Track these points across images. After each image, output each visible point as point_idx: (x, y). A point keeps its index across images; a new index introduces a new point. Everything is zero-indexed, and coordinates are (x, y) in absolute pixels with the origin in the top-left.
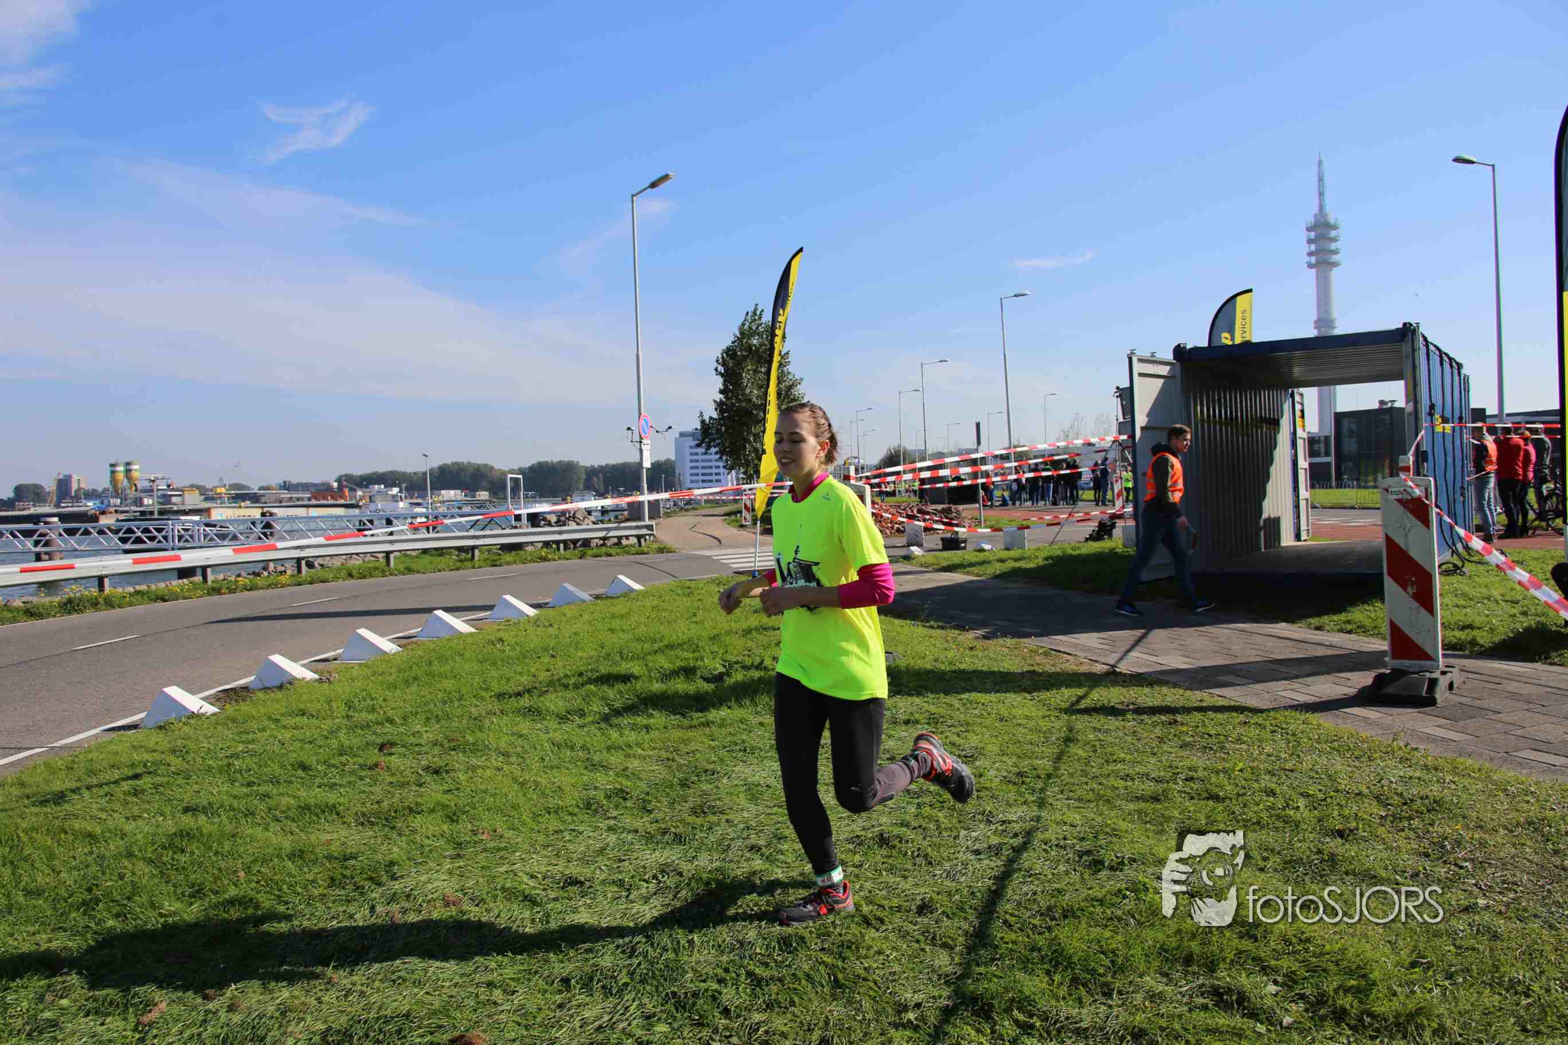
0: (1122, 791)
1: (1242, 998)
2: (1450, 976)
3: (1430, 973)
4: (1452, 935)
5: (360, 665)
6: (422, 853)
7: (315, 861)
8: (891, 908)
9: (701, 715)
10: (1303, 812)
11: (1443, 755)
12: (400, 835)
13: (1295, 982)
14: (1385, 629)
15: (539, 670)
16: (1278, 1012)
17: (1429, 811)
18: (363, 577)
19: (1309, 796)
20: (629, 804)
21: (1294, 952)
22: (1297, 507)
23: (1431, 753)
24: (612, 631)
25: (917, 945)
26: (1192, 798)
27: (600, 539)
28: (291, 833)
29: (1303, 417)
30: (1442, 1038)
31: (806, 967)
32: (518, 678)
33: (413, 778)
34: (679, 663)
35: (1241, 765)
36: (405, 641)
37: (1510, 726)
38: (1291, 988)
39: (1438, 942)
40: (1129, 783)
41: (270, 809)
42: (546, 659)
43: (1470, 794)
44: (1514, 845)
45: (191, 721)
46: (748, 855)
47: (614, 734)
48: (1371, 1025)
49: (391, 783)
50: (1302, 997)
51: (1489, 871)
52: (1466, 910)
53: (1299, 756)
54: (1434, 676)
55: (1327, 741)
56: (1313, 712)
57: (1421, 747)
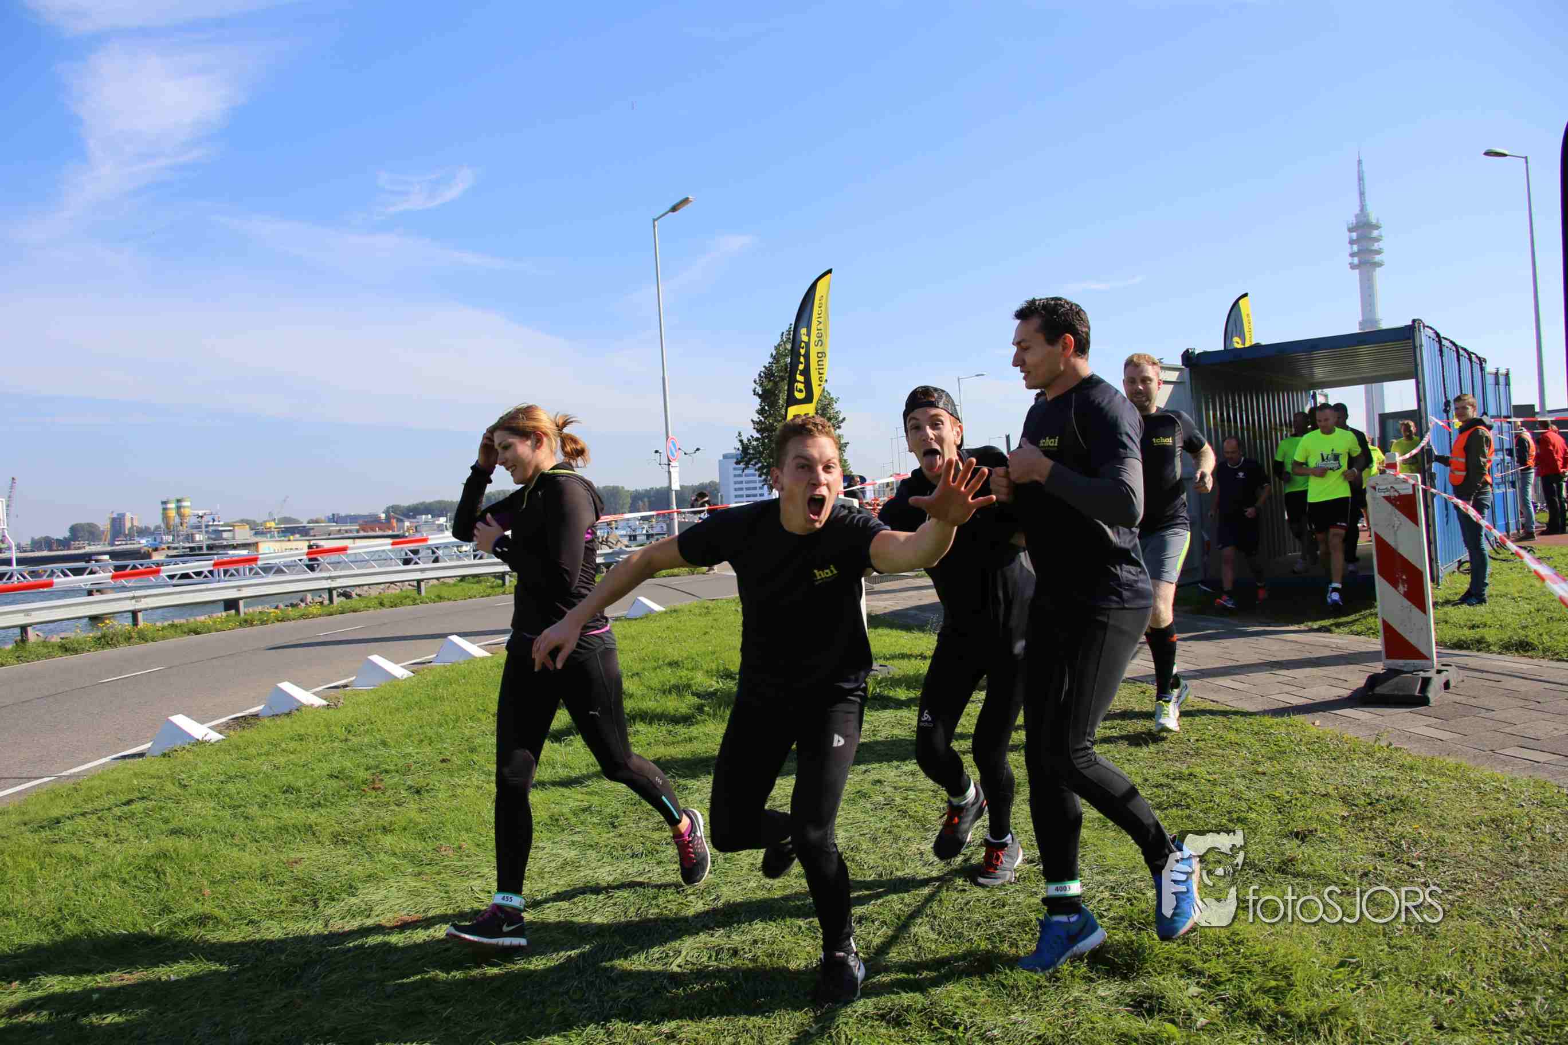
2: (1376, 976)
3: (1358, 973)
4: (1388, 934)
5: (369, 690)
10: (1266, 815)
11: (1423, 755)
12: (369, 853)
13: (1219, 984)
14: (1381, 630)
16: (1195, 1013)
17: (1393, 810)
18: (396, 606)
19: (1275, 798)
21: (1227, 954)
23: (1413, 752)
28: (266, 854)
30: (1352, 1037)
34: (674, 681)
36: (418, 667)
37: (1499, 725)
38: (1212, 989)
39: (1373, 942)
41: (249, 830)
43: (1441, 793)
44: (1473, 842)
45: (195, 748)
48: (1284, 1025)
49: (371, 804)
50: (1222, 998)
51: (1440, 870)
54: (1428, 675)
55: (1307, 743)
56: (1299, 713)
57: (1404, 747)
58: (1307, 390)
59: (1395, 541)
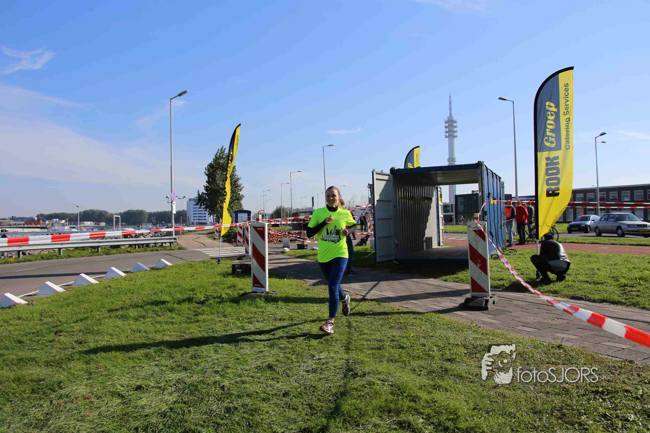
0: (366, 346)
1: (410, 425)
2: (487, 413)
3: (480, 412)
4: (489, 397)
5: (47, 297)
6: (74, 377)
7: (25, 383)
8: (272, 395)
9: (195, 317)
10: (436, 352)
11: (490, 329)
12: (64, 370)
13: (430, 418)
14: (470, 281)
15: (126, 299)
16: (423, 429)
17: (483, 350)
18: (49, 259)
19: (438, 346)
20: (164, 355)
21: (430, 406)
22: (439, 232)
23: (485, 328)
24: (158, 282)
25: (282, 409)
26: (393, 348)
27: (154, 243)
28: (14, 371)
29: (441, 197)
31: (237, 419)
32: (117, 302)
33: (70, 346)
34: (186, 296)
35: (412, 335)
36: (67, 287)
37: (514, 318)
38: (429, 420)
39: (484, 400)
40: (369, 343)
42: (129, 295)
46: (214, 375)
47: (158, 326)
48: (458, 432)
50: (433, 423)
53: (435, 331)
54: (487, 298)
55: (446, 325)
56: (441, 313)
57: (482, 326)
58: (435, 185)
59: (477, 247)
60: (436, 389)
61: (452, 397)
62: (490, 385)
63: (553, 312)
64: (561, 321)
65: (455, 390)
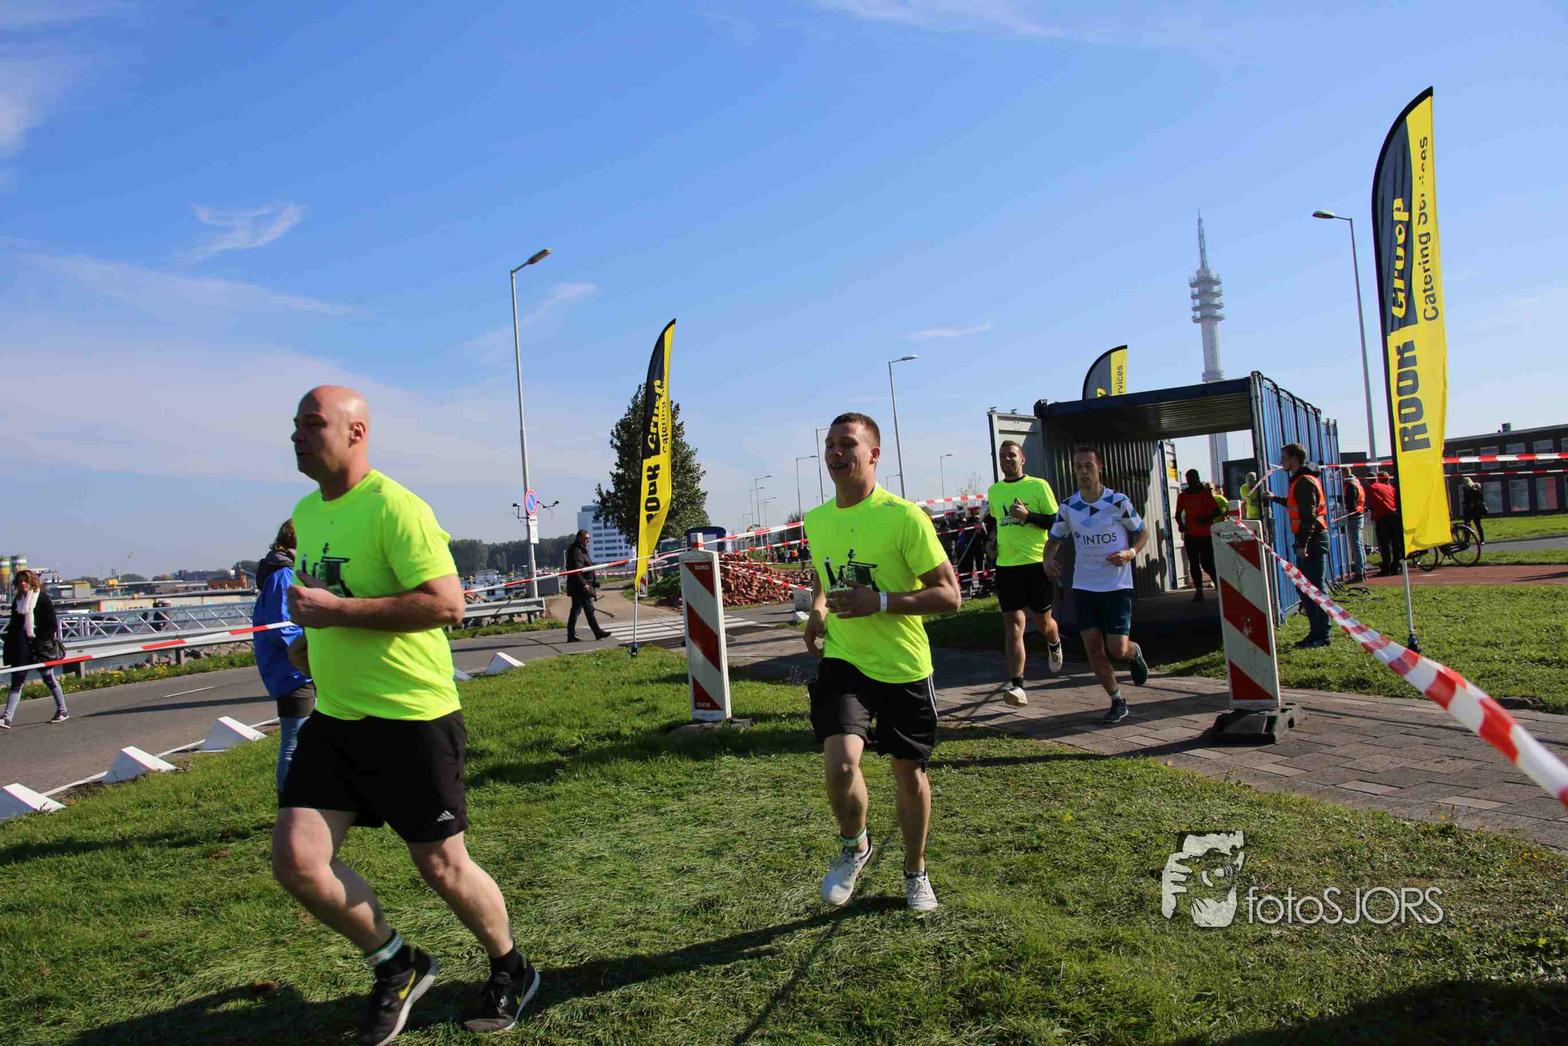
0: (953, 843)
1: (1027, 1042)
2: (1231, 1007)
3: (1214, 1006)
4: (1241, 966)
5: (220, 754)
6: (238, 941)
9: (548, 788)
10: (1123, 855)
11: (1271, 791)
12: (219, 922)
13: (1081, 1023)
14: (1228, 671)
18: (246, 665)
19: (1132, 838)
21: (1089, 993)
22: (1171, 555)
23: (1259, 790)
26: (1018, 847)
27: (492, 616)
28: (112, 927)
29: (1175, 467)
37: (1340, 760)
38: (1075, 1028)
39: (1227, 974)
41: (93, 903)
43: (1287, 828)
44: (1317, 875)
45: (33, 819)
49: (223, 872)
50: (1085, 1037)
52: (1261, 941)
53: (1129, 799)
54: (1273, 713)
55: (1161, 784)
56: (1153, 754)
57: (1253, 784)
58: (1155, 441)
59: (1240, 585)
60: (1110, 947)
61: (1146, 969)
62: (1249, 935)
63: (1442, 742)
64: (1460, 763)
65: (1156, 950)
